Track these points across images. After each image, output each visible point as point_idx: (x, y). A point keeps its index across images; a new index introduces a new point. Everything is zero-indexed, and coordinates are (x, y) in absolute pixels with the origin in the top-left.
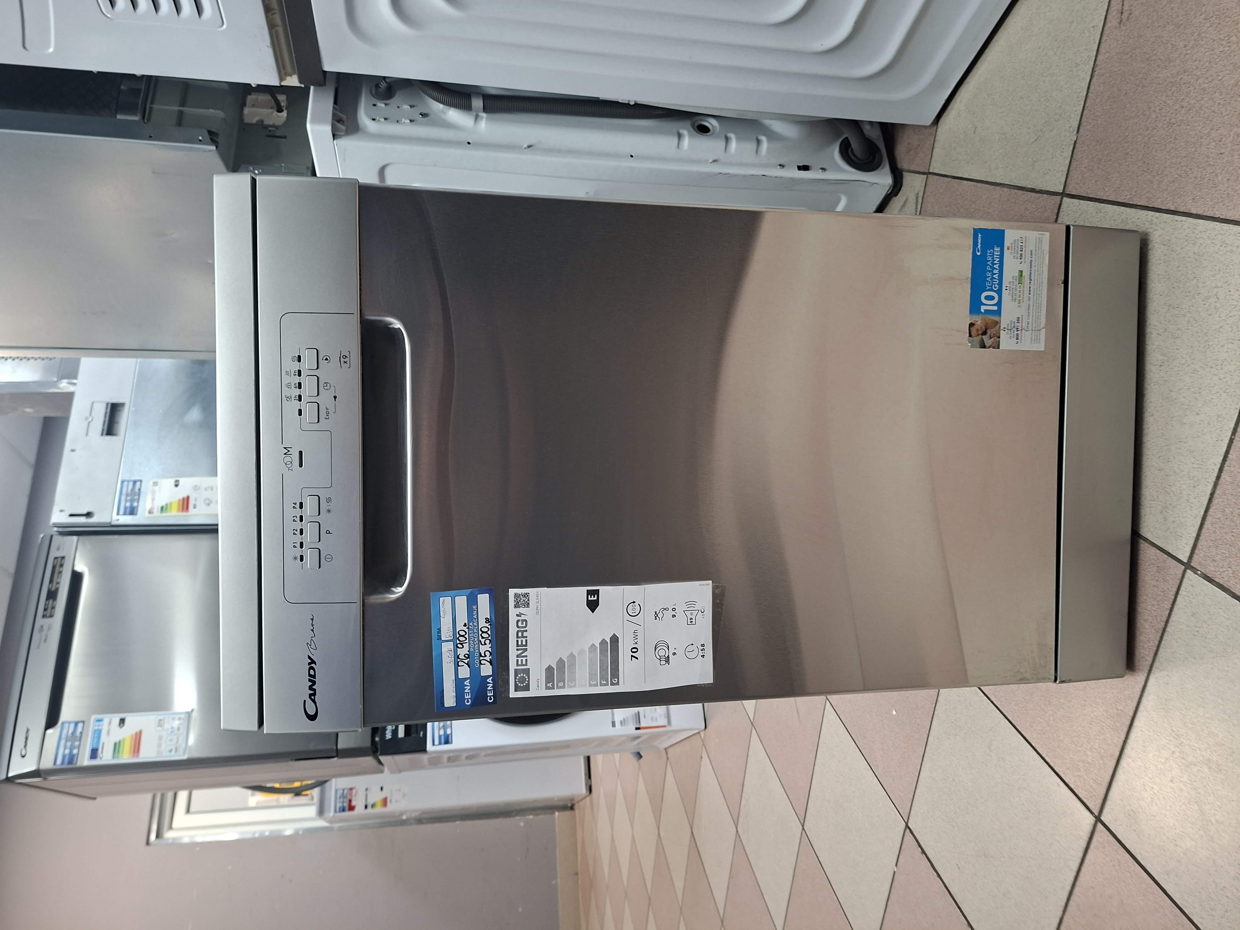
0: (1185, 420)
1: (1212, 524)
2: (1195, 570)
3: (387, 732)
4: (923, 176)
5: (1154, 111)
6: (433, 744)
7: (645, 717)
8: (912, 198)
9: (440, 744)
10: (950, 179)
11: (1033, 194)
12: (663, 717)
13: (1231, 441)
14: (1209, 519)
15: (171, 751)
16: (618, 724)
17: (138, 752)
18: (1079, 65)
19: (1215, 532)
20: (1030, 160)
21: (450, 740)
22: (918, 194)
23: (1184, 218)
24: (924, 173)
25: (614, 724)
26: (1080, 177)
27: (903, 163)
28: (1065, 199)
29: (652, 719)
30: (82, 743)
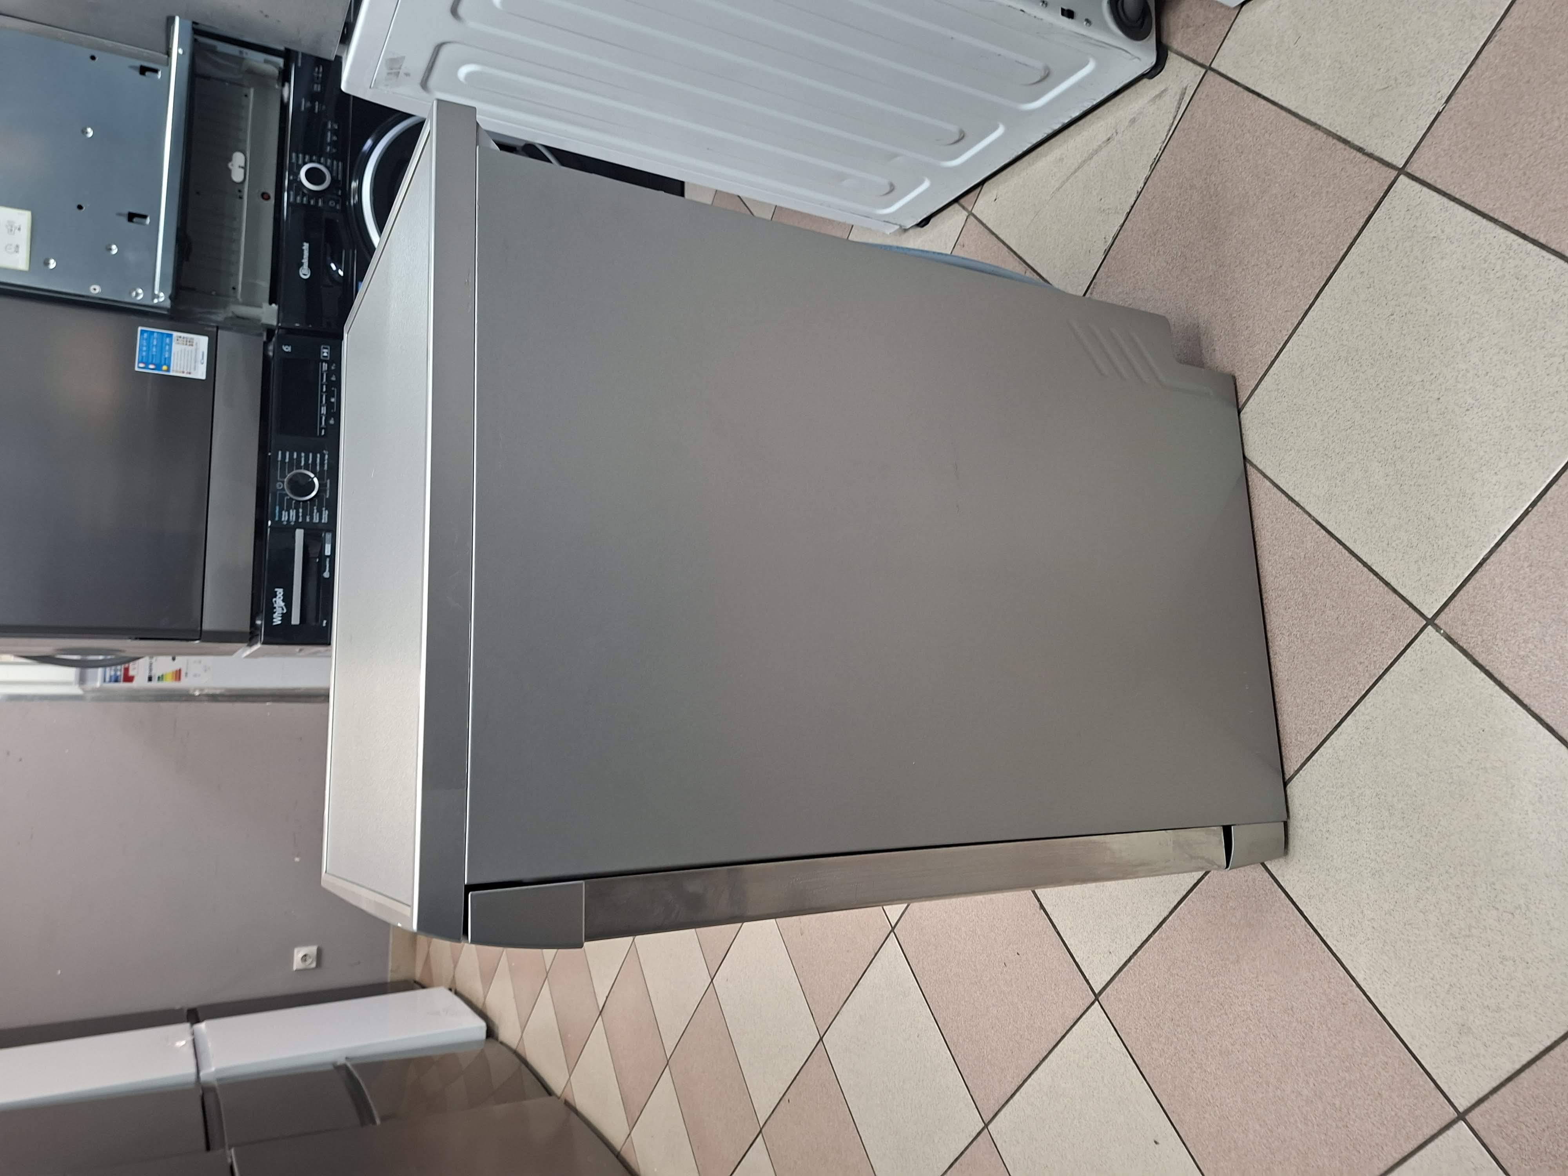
0: (1477, 476)
1: (1474, 588)
2: (1438, 628)
3: (275, 616)
4: (1199, 68)
5: (1558, 118)
8: (1175, 89)
10: (1241, 89)
11: (1359, 155)
13: (1526, 513)
14: (1472, 582)
18: (1476, 19)
19: (1475, 597)
20: (1368, 110)
22: (1186, 89)
23: (1553, 258)
24: (1202, 65)
26: (1433, 159)
27: (1176, 42)
28: (1402, 177)
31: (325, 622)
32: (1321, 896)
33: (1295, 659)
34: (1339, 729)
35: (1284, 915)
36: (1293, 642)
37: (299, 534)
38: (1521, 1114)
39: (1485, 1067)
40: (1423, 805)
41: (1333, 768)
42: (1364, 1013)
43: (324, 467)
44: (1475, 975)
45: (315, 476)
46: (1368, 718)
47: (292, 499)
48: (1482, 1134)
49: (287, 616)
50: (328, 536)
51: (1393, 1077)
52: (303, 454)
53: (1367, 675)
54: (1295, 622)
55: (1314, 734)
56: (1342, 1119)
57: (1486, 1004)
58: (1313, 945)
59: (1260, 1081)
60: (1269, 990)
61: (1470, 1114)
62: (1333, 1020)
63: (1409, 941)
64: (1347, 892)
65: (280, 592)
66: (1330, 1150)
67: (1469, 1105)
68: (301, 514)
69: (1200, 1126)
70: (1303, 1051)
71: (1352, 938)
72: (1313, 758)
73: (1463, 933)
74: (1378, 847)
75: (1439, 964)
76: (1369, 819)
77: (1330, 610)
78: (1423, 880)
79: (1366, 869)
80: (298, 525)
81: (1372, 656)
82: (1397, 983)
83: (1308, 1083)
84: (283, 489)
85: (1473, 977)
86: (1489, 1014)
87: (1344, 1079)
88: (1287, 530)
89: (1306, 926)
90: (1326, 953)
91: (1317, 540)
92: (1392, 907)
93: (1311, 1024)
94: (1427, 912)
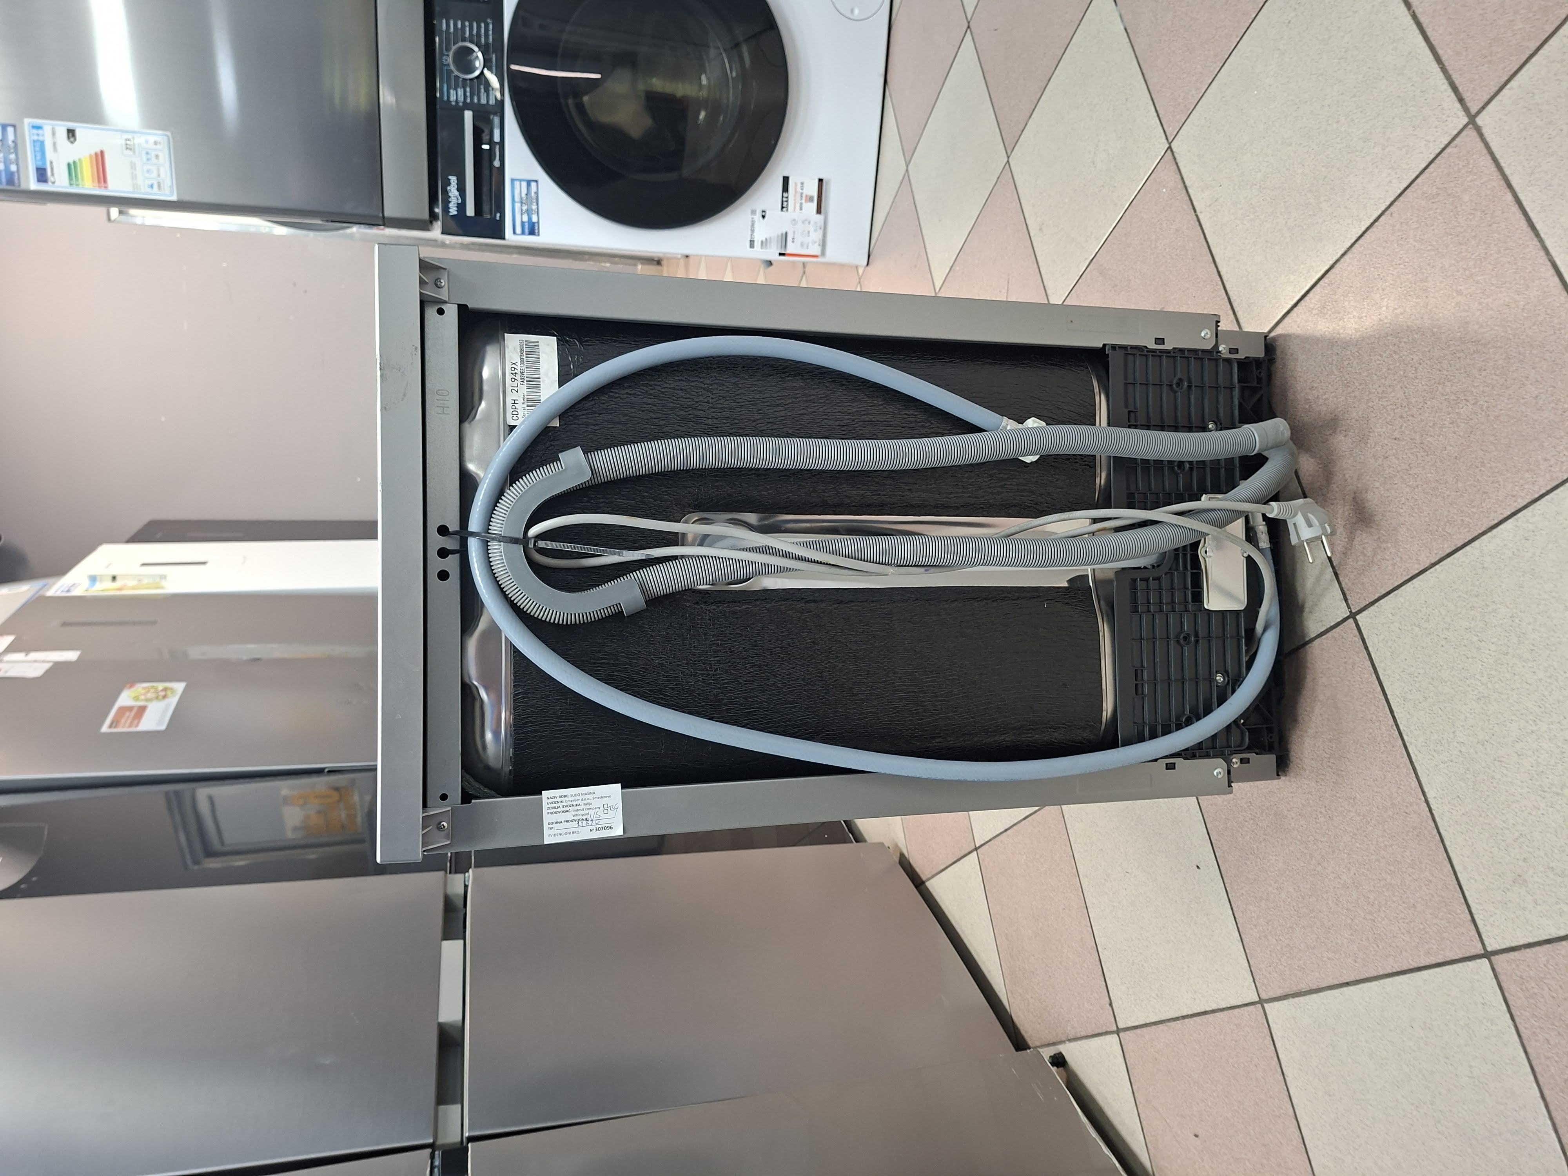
3: (451, 205)
6: (514, 233)
7: (793, 242)
9: (523, 233)
12: (817, 244)
15: (152, 186)
16: (757, 244)
17: (105, 181)
21: (536, 231)
25: (752, 244)
29: (802, 245)
30: (20, 156)
31: (498, 215)
32: (1417, 702)
33: (1472, 436)
34: (1495, 531)
35: (1373, 708)
36: (1476, 413)
37: (468, 115)
38: (1549, 976)
39: (1527, 921)
40: (1560, 643)
41: (1474, 572)
42: (1423, 828)
43: (488, 38)
44: (1551, 833)
45: (480, 50)
46: (1531, 527)
47: (457, 77)
48: (1502, 977)
49: (462, 207)
50: (496, 120)
51: (1433, 896)
52: (467, 24)
53: (1548, 476)
54: (1486, 389)
55: (1465, 528)
56: (1371, 913)
57: (1552, 865)
58: (1393, 747)
59: (1306, 851)
60: (1338, 775)
61: (1497, 957)
62: (1391, 824)
63: (1493, 778)
64: (1445, 707)
65: (453, 179)
66: (1352, 935)
67: (1499, 948)
68: (468, 94)
69: (1241, 869)
70: (1353, 840)
71: (1435, 754)
72: (1456, 555)
73: (1554, 789)
74: (1493, 673)
75: (1517, 810)
76: (1494, 640)
77: (1531, 384)
78: (1531, 722)
79: (1473, 691)
80: (466, 106)
81: (1561, 455)
82: (1467, 812)
83: (1349, 870)
84: (448, 65)
85: (1548, 835)
86: (1552, 876)
87: (1385, 880)
88: (1515, 267)
89: (1392, 726)
90: (1404, 759)
91: (1546, 289)
92: (1487, 738)
93: (1369, 819)
94: (1523, 755)
